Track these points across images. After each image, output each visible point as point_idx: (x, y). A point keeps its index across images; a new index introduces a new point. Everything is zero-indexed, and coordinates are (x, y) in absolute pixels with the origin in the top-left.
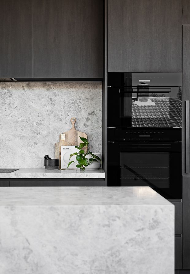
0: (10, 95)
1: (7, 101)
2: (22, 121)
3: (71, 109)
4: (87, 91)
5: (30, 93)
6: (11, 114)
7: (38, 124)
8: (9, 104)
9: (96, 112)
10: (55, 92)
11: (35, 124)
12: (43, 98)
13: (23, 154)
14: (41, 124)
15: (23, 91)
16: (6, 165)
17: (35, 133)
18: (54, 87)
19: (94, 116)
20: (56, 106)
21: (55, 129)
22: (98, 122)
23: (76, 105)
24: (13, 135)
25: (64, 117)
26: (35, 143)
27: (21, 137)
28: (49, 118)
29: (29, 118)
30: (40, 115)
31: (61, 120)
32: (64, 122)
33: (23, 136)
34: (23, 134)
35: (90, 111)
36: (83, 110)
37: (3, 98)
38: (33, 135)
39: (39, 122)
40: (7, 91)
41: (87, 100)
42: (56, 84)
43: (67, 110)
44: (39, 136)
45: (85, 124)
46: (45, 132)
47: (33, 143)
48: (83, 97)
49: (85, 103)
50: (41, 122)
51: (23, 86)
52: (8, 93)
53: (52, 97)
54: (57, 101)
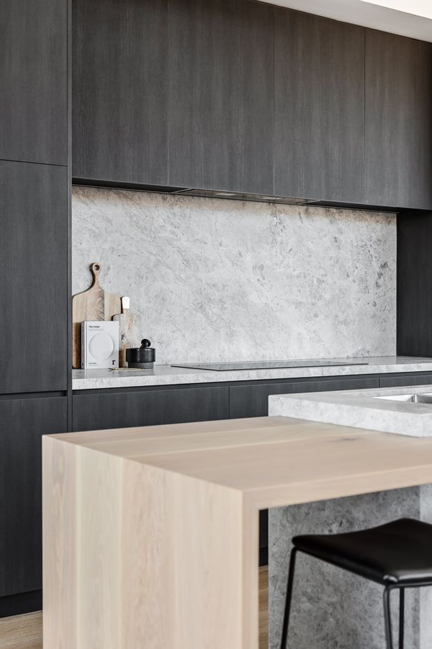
0: (282, 227)
1: (279, 239)
2: (298, 277)
3: (360, 257)
4: (378, 227)
5: (309, 226)
6: (284, 263)
7: (320, 281)
8: (281, 243)
9: (389, 264)
10: (340, 226)
11: (315, 282)
12: (325, 236)
13: (299, 334)
14: (323, 281)
15: (299, 223)
16: (277, 354)
17: (315, 297)
18: (340, 218)
19: (387, 269)
20: (341, 251)
21: (341, 290)
22: (391, 279)
23: (367, 251)
24: (286, 301)
25: (352, 270)
26: (316, 315)
27: (298, 305)
28: (334, 272)
29: (308, 270)
30: (322, 266)
31: (348, 276)
32: (351, 279)
33: (300, 303)
34: (299, 299)
35: (382, 261)
36: (374, 259)
37: (273, 233)
38: (313, 301)
39: (320, 277)
40: (279, 221)
41: (379, 243)
42: (342, 212)
43: (355, 258)
44: (320, 303)
45: (376, 283)
46: (327, 296)
47: (312, 315)
48: (374, 237)
49: (376, 247)
50: (323, 279)
51: (300, 214)
52: (280, 223)
53: (337, 236)
54: (343, 243)
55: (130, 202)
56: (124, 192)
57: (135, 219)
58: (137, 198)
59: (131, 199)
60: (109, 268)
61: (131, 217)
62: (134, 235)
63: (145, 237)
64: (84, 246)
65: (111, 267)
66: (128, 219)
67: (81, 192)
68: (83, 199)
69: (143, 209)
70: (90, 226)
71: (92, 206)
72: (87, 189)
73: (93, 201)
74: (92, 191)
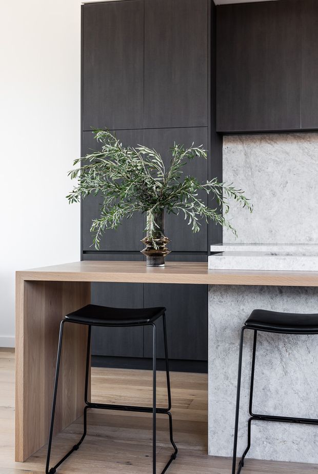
55: (302, 140)
56: (298, 134)
57: (306, 150)
58: (308, 137)
59: (304, 139)
60: (287, 183)
61: (303, 150)
62: (306, 161)
63: (314, 162)
64: (270, 170)
65: (289, 182)
66: (301, 151)
67: (267, 137)
68: (269, 142)
69: (313, 144)
70: (273, 158)
71: (275, 145)
72: (271, 136)
73: (275, 142)
74: (275, 136)
